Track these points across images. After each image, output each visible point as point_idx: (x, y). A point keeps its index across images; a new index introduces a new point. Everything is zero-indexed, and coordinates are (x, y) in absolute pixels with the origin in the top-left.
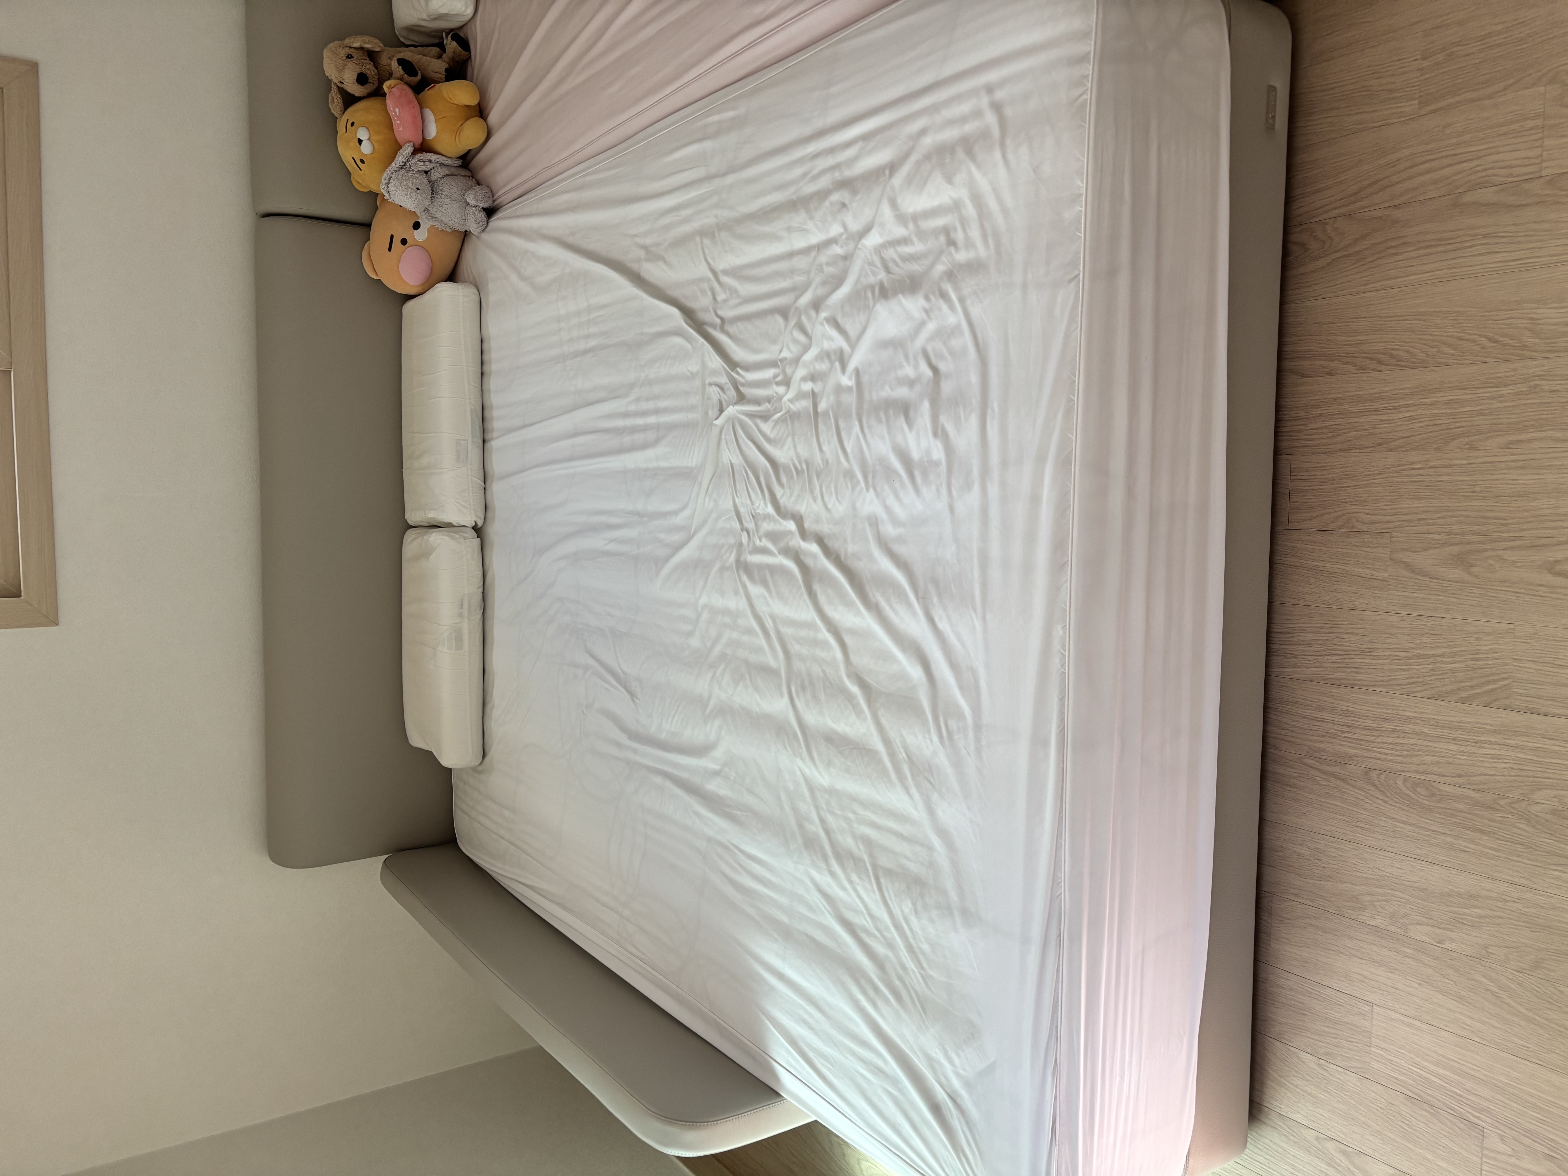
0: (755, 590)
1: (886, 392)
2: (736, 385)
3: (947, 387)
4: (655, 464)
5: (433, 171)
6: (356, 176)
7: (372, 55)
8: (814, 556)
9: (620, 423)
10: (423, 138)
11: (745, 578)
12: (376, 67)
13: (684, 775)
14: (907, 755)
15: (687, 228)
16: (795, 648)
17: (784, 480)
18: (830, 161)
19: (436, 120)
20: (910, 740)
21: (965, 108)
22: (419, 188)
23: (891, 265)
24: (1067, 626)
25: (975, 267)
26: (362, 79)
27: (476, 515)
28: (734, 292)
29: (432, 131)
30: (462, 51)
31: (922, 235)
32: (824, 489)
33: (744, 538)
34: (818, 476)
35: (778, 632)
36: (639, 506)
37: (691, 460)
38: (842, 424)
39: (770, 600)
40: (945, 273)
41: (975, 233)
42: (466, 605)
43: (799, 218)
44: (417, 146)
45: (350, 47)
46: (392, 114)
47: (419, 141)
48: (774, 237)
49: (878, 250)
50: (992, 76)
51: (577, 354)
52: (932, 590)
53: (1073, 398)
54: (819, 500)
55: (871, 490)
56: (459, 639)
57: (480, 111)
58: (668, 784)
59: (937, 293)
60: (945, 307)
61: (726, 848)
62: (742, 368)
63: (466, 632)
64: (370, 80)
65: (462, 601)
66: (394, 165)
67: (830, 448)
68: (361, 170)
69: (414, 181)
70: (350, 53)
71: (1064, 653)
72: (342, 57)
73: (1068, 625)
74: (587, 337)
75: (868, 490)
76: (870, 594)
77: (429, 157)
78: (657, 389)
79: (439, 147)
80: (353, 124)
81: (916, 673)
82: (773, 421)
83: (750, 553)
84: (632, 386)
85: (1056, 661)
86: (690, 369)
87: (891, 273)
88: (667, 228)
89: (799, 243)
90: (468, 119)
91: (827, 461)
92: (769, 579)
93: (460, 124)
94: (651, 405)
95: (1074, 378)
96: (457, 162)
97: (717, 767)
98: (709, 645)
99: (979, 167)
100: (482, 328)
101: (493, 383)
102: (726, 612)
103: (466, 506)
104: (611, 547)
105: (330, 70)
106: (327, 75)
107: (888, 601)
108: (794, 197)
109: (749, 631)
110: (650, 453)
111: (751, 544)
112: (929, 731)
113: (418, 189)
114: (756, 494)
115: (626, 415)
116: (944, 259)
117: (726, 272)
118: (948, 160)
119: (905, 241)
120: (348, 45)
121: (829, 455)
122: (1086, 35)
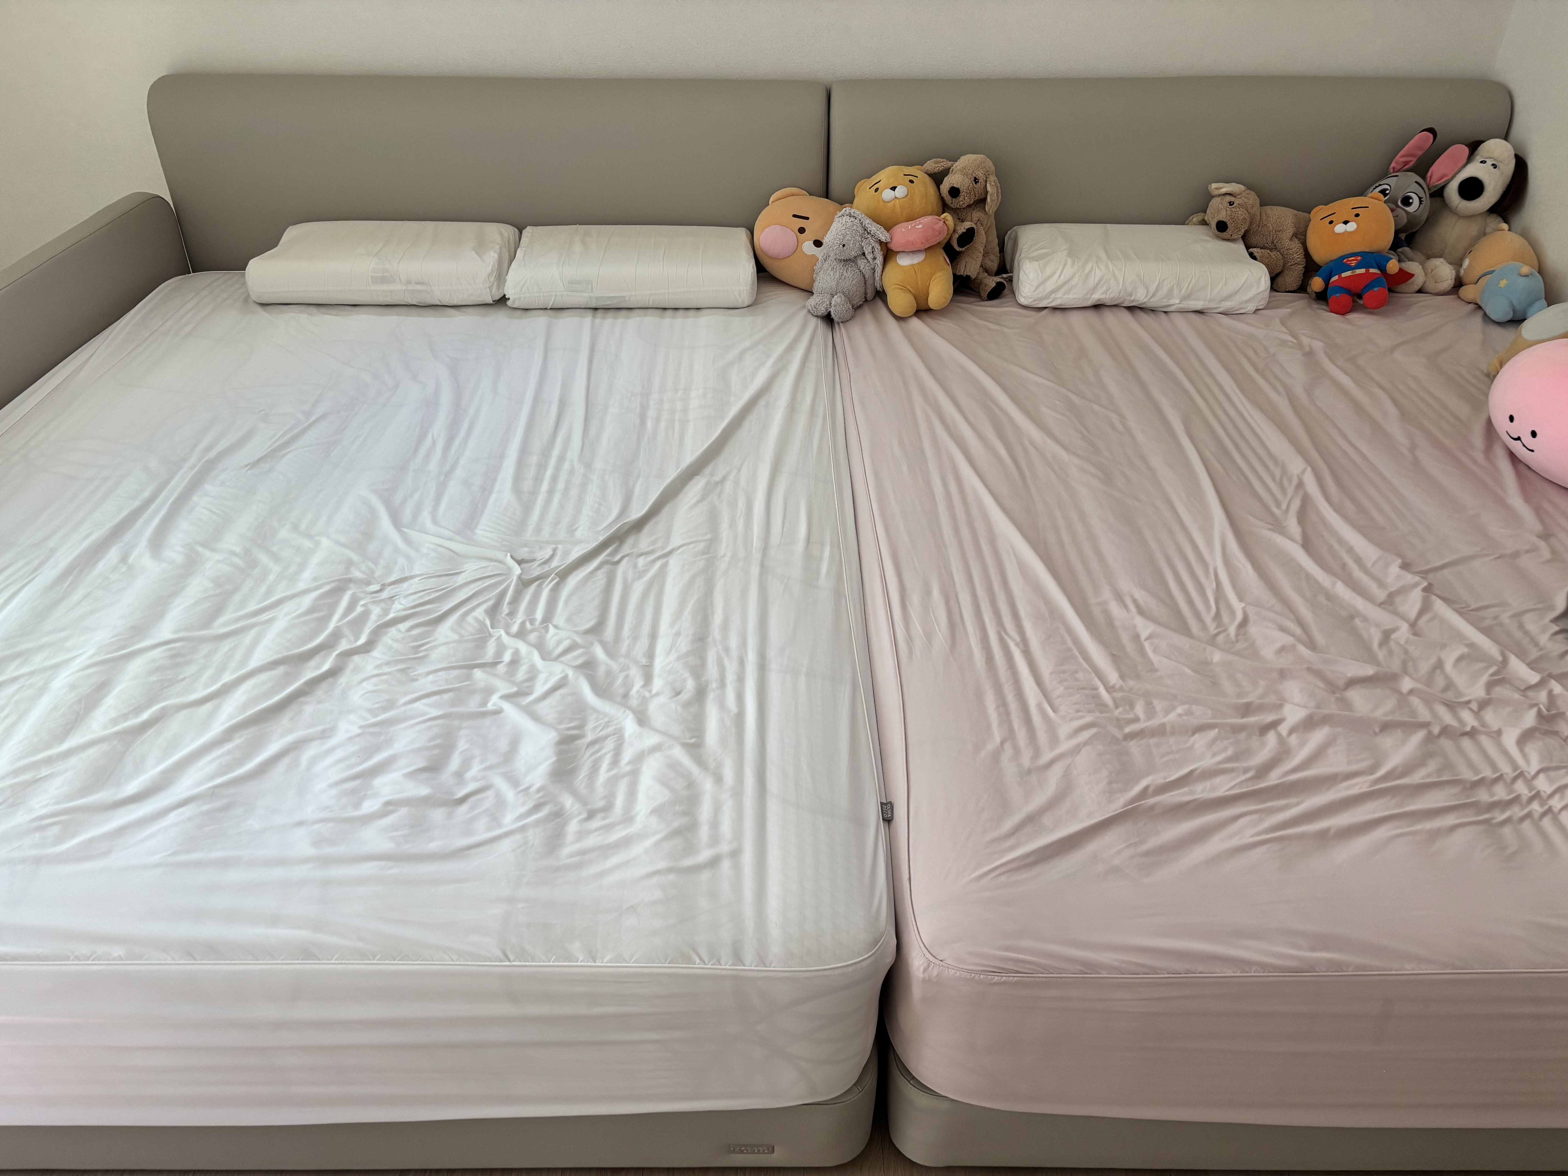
0: (307, 601)
1: (462, 745)
2: (541, 577)
3: (438, 815)
4: (496, 489)
5: (866, 261)
6: (867, 183)
7: (981, 202)
8: (318, 667)
9: (556, 452)
10: (899, 252)
11: (327, 588)
12: (969, 206)
13: (140, 523)
14: (41, 778)
15: (725, 525)
16: (226, 646)
17: (415, 632)
18: (731, 677)
19: (913, 265)
20: (58, 781)
21: (726, 828)
22: (845, 248)
23: (597, 747)
24: (121, 962)
25: (554, 841)
26: (954, 192)
27: (515, 299)
28: (640, 575)
29: (904, 261)
30: (987, 293)
31: (613, 782)
32: (385, 677)
33: (374, 587)
34: (403, 671)
35: (252, 626)
36: (459, 473)
37: (484, 531)
38: (446, 696)
39: (289, 617)
40: (562, 808)
41: (591, 841)
42: (419, 287)
43: (684, 645)
44: (889, 245)
45: (986, 181)
46: (918, 221)
47: (894, 246)
48: (677, 617)
49: (619, 734)
50: (748, 858)
51: (644, 408)
52: (218, 804)
53: (377, 958)
54: (376, 672)
55: (359, 731)
56: (383, 280)
57: (922, 311)
58: (137, 503)
59: (543, 800)
60: (523, 810)
61: (35, 570)
62: (558, 584)
63: (391, 287)
64: (954, 199)
65: (423, 284)
66: (867, 222)
67: (427, 684)
68: (870, 188)
69: (852, 242)
70: (980, 181)
71: (92, 958)
72: (975, 173)
73: (124, 962)
74: (658, 420)
75: (361, 727)
76: (247, 732)
77: (878, 258)
78: (574, 492)
79: (890, 267)
80: (911, 181)
81: (132, 788)
82: (484, 619)
83: (354, 595)
84: (588, 466)
85: (84, 949)
86: (581, 528)
87: (587, 747)
88: (733, 504)
89: (661, 645)
90: (915, 298)
91: (416, 680)
92: (315, 615)
93: (911, 289)
94: (561, 485)
95: (398, 959)
96: (878, 285)
97: (131, 560)
98: (274, 549)
99: (658, 843)
100: (709, 310)
101: (650, 320)
102: (302, 567)
103: (523, 290)
104: (428, 441)
105: (966, 160)
106: (961, 158)
107: (229, 752)
108: (710, 639)
109: (269, 593)
110: (509, 483)
111: (363, 595)
112: (57, 803)
113: (844, 246)
114: (415, 600)
115: (561, 459)
116: (577, 806)
117: (665, 565)
118: (677, 808)
119: (615, 762)
120: (988, 180)
121: (422, 681)
122: (762, 959)
